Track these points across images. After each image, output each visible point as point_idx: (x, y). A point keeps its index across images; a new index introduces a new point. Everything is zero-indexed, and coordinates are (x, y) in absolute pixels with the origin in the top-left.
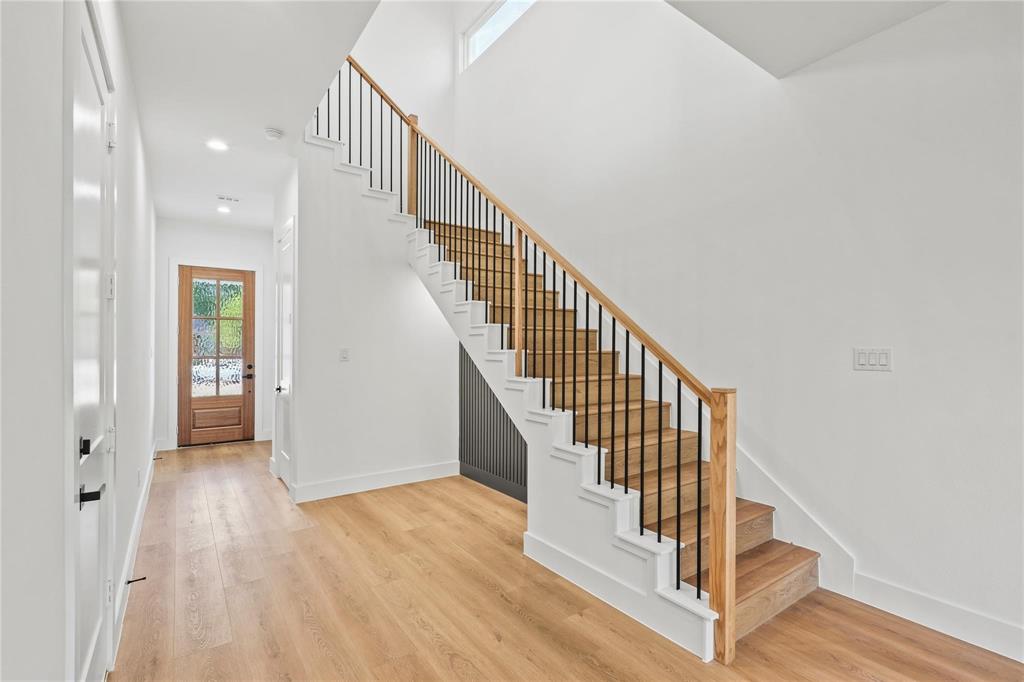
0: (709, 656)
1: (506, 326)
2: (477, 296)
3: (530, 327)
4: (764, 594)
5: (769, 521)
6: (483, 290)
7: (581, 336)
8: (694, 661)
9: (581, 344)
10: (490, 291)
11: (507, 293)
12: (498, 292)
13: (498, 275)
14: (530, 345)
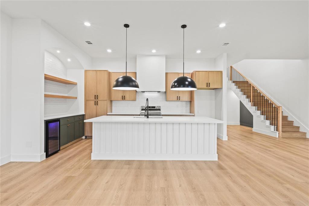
0: (277, 137)
1: (250, 99)
2: (244, 94)
3: (254, 99)
4: (291, 134)
5: (299, 129)
6: (245, 93)
7: (265, 100)
8: (276, 138)
9: (265, 101)
10: (247, 93)
11: (250, 93)
12: (248, 93)
13: (248, 90)
14: (254, 101)
